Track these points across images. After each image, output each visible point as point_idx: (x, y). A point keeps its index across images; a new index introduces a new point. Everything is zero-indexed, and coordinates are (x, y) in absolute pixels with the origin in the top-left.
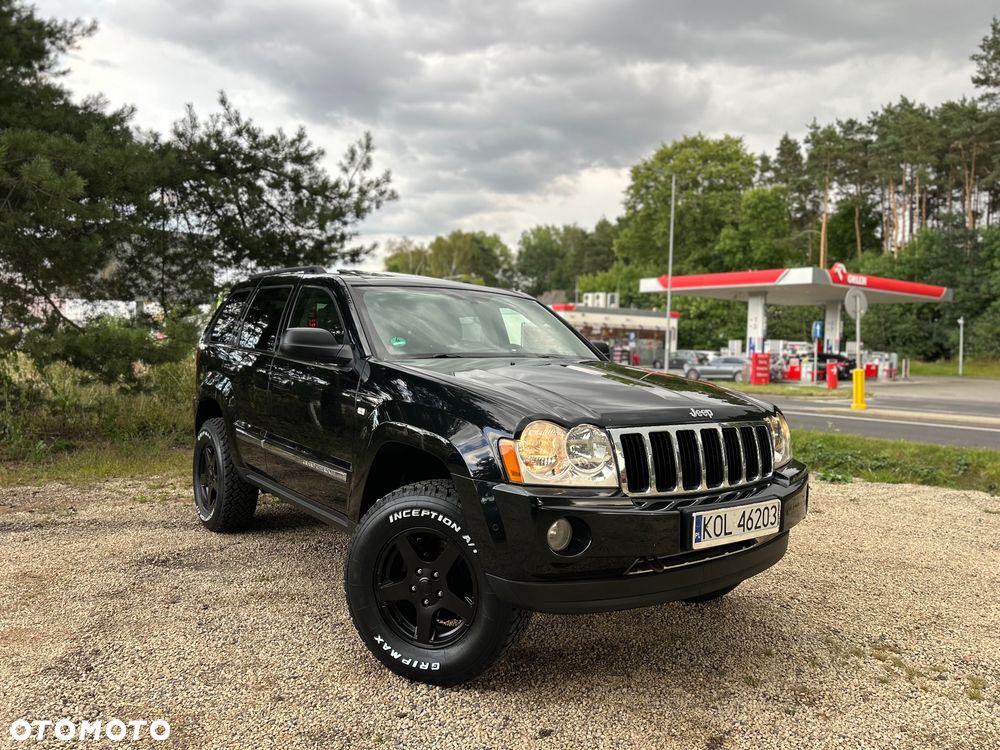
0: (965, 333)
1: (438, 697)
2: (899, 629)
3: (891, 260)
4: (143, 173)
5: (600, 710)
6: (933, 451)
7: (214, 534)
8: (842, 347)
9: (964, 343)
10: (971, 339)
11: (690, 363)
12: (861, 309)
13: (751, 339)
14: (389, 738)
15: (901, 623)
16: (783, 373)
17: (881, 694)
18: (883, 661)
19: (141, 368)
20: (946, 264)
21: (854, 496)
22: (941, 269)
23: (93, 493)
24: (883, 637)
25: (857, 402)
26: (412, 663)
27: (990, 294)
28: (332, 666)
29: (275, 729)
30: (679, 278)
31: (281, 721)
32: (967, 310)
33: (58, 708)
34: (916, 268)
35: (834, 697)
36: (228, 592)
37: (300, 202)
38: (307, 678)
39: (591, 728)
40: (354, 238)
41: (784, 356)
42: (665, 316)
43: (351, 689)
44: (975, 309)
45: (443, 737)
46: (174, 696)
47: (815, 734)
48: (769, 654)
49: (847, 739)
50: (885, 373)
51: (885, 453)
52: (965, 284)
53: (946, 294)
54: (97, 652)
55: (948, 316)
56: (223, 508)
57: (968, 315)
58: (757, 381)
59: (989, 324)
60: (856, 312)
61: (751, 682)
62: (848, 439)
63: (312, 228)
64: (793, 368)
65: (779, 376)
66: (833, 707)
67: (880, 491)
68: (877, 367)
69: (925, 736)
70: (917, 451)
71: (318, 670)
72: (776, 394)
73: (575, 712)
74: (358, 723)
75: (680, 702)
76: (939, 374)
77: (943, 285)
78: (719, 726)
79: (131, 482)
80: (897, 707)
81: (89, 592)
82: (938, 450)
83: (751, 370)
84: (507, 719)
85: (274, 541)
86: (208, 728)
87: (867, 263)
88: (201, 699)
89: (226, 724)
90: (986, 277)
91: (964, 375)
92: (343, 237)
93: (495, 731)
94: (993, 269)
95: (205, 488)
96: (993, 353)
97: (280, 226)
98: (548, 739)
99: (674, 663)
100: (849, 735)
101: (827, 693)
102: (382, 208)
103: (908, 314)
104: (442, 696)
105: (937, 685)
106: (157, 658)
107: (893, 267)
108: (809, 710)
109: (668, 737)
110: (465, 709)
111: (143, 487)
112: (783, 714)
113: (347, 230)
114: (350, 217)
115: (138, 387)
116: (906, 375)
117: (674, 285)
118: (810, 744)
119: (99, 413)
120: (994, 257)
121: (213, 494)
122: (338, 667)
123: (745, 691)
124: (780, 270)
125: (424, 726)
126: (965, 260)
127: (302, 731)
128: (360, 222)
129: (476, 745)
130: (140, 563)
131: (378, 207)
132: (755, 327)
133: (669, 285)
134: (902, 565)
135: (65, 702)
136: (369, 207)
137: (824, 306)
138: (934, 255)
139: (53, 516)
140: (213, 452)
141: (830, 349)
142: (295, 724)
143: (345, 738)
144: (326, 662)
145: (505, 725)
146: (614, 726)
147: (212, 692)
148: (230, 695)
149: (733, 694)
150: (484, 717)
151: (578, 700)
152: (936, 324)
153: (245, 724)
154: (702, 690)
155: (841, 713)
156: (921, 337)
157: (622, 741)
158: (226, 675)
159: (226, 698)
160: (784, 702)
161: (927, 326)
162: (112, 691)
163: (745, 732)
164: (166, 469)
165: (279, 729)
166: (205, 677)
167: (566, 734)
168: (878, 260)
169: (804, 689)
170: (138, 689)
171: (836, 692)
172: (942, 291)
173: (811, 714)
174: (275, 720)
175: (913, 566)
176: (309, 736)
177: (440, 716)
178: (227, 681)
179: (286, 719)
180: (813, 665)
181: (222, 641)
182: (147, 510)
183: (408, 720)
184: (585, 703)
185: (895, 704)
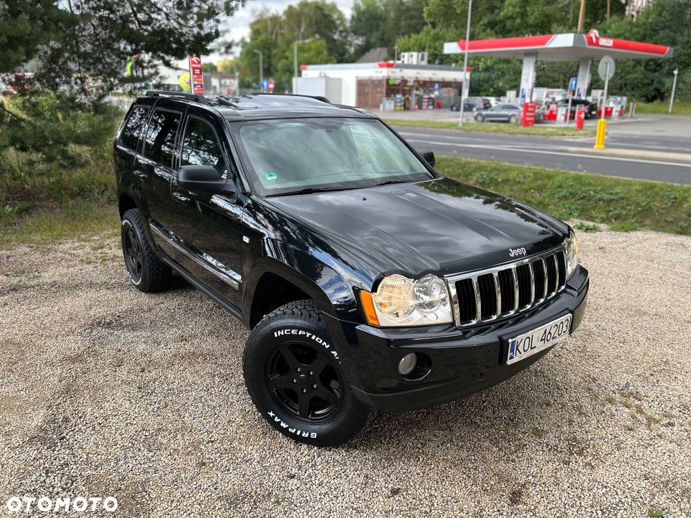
0: (677, 80)
1: (316, 457)
2: (639, 376)
3: (630, 23)
5: (433, 466)
6: (652, 187)
7: (143, 294)
8: (589, 93)
9: (676, 88)
10: (681, 85)
11: (477, 106)
12: (610, 72)
13: (523, 90)
14: (283, 500)
15: (640, 371)
16: (544, 116)
17: (630, 441)
18: (629, 408)
19: (73, 148)
20: (671, 27)
21: (602, 245)
22: (667, 30)
23: (51, 256)
24: (627, 385)
25: (598, 144)
26: (296, 432)
28: (239, 428)
29: (201, 495)
30: (473, 42)
31: (205, 487)
32: (681, 63)
33: (42, 479)
34: (648, 32)
35: (596, 446)
36: (157, 354)
38: (221, 442)
39: (427, 487)
41: (546, 103)
42: (462, 70)
43: (253, 452)
44: (687, 62)
45: (323, 497)
46: (126, 463)
47: (586, 484)
48: (548, 405)
49: (608, 490)
50: (617, 113)
51: (618, 190)
52: (682, 43)
53: (669, 51)
54: (66, 420)
55: (667, 68)
56: (148, 279)
57: (681, 67)
58: (526, 123)
60: (605, 76)
61: (538, 433)
62: (591, 178)
64: (551, 112)
65: (542, 118)
66: (596, 456)
67: (620, 240)
68: (612, 108)
69: (662, 482)
70: (640, 188)
71: (229, 434)
72: (539, 135)
73: (415, 469)
74: (261, 484)
75: (489, 456)
76: (654, 112)
77: (666, 44)
78: (517, 479)
79: (78, 244)
80: (641, 454)
81: (56, 356)
82: (655, 186)
83: (522, 113)
84: (367, 478)
85: (188, 300)
86: (153, 495)
87: (613, 25)
88: (146, 466)
89: (166, 490)
91: (672, 113)
93: (359, 490)
95: (132, 258)
98: (397, 497)
99: (482, 416)
100: (609, 485)
101: (592, 442)
103: (638, 66)
104: (319, 456)
105: (668, 432)
106: (111, 424)
107: (632, 29)
108: (580, 459)
109: (482, 492)
110: (337, 469)
111: (88, 249)
112: (562, 465)
113: (220, 27)
114: (221, 16)
115: (74, 162)
116: (632, 115)
117: (470, 48)
118: (582, 496)
119: (48, 177)
121: (139, 266)
122: (243, 429)
123: (534, 442)
124: (549, 36)
125: (308, 486)
126: (685, 23)
127: (221, 495)
129: (347, 505)
130: (92, 327)
132: (527, 80)
133: (467, 47)
134: (640, 313)
135: (47, 472)
137: (579, 61)
138: (663, 19)
139: (24, 278)
140: (135, 236)
141: (579, 95)
142: (216, 489)
143: (252, 500)
144: (233, 424)
145: (365, 484)
146: (444, 483)
147: (153, 459)
148: (166, 461)
149: (525, 445)
150: (350, 476)
151: (417, 457)
152: (657, 74)
153: (180, 490)
154: (503, 442)
155: (602, 461)
156: (645, 84)
157: (450, 498)
158: (162, 440)
159: (164, 464)
160: (561, 452)
161: (651, 75)
162: (81, 460)
163: (536, 485)
164: (103, 230)
165: (204, 495)
166: (147, 443)
167: (409, 492)
168: (621, 23)
169: (575, 439)
170: (100, 456)
171: (597, 441)
172: (666, 50)
173: (581, 464)
174: (201, 486)
175: (646, 313)
176: (227, 500)
177: (319, 477)
178: (164, 447)
179: (209, 485)
180: (581, 414)
181: (157, 405)
182: (93, 271)
183: (296, 480)
184: (421, 460)
185: (640, 451)
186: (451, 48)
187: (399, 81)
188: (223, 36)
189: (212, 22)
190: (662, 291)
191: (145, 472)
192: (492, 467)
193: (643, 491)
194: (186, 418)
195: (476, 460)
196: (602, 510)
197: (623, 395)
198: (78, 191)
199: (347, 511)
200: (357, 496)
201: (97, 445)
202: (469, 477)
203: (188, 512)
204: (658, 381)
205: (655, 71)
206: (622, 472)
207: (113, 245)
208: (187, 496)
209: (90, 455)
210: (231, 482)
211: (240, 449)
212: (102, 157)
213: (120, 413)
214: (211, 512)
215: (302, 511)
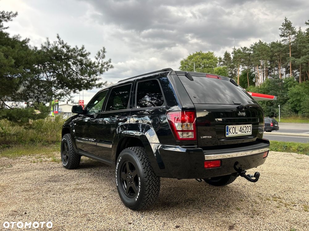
0: (280, 109)
1: (141, 218)
3: (258, 88)
4: (33, 59)
5: (193, 219)
6: (276, 143)
9: (280, 112)
10: (282, 111)
14: (127, 230)
15: (279, 191)
17: (278, 211)
18: (277, 201)
20: (274, 89)
22: (273, 91)
23: (17, 160)
24: (275, 195)
27: (287, 98)
28: (105, 209)
31: (91, 227)
32: (281, 103)
34: (265, 91)
35: (264, 212)
37: (82, 69)
38: (98, 213)
39: (192, 225)
43: (113, 216)
44: (283, 102)
45: (144, 229)
47: (261, 223)
48: (242, 201)
49: (271, 225)
52: (280, 95)
53: (275, 98)
55: (275, 104)
57: (281, 104)
59: (287, 107)
61: (238, 209)
63: (87, 77)
66: (265, 215)
69: (294, 223)
71: (101, 211)
73: (186, 220)
74: (116, 226)
75: (218, 216)
77: (274, 95)
78: (231, 222)
79: (30, 157)
81: (20, 190)
82: (277, 143)
84: (165, 223)
85: (79, 173)
87: (251, 89)
88: (63, 221)
89: (73, 228)
90: (285, 93)
91: (280, 122)
92: (96, 79)
93: (161, 227)
94: (288, 90)
96: (289, 115)
97: (76, 76)
98: (179, 228)
99: (213, 204)
101: (262, 211)
102: (108, 70)
103: (264, 104)
104: (142, 217)
105: (294, 208)
107: (259, 90)
108: (258, 217)
109: (216, 226)
110: (150, 221)
111: (34, 158)
112: (250, 218)
113: (98, 77)
114: (98, 73)
115: (30, 127)
118: (260, 227)
119: (17, 136)
120: (288, 87)
122: (107, 210)
123: (237, 212)
125: (138, 226)
126: (279, 88)
127: (98, 230)
128: (101, 75)
131: (107, 70)
134: (276, 174)
136: (104, 70)
138: (271, 87)
139: (5, 167)
142: (96, 228)
144: (103, 208)
145: (164, 225)
146: (199, 224)
147: (67, 219)
148: (72, 220)
149: (233, 213)
150: (157, 223)
151: (186, 216)
152: (272, 107)
153: (79, 228)
154: (224, 212)
155: (267, 217)
156: (268, 111)
157: (202, 228)
158: (70, 214)
160: (249, 214)
161: (269, 107)
163: (240, 224)
164: (41, 153)
166: (63, 214)
167: (184, 227)
168: (254, 88)
169: (255, 210)
170: (41, 219)
172: (273, 97)
174: (89, 227)
175: (279, 174)
177: (143, 223)
180: (256, 203)
181: (67, 203)
183: (132, 225)
184: (188, 217)
185: (283, 214)
188: (99, 80)
189: (94, 75)
191: (63, 223)
192: (220, 219)
193: (287, 225)
194: (81, 207)
195: (212, 217)
197: (273, 198)
200: (161, 229)
201: (40, 216)
204: (287, 193)
205: (271, 106)
206: (277, 220)
207: (45, 157)
208: (83, 230)
209: (37, 219)
210: (103, 225)
211: (106, 215)
213: (50, 206)
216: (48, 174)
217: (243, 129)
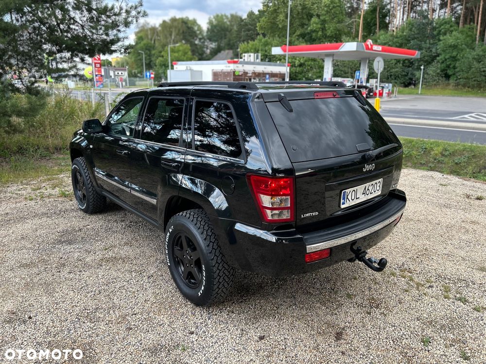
0: (423, 73)
1: (207, 320)
2: (410, 258)
3: (392, 35)
5: (285, 321)
6: (411, 141)
8: (368, 81)
9: (423, 78)
10: (426, 75)
12: (381, 67)
13: (325, 79)
14: (188, 348)
15: (410, 255)
17: (407, 298)
18: (405, 278)
19: (15, 119)
20: (418, 38)
22: (416, 40)
23: (2, 195)
24: (403, 264)
27: (437, 53)
28: (152, 305)
29: (131, 349)
30: (291, 47)
31: (133, 343)
32: (426, 61)
34: (403, 42)
35: (387, 302)
36: (89, 259)
37: (92, 17)
38: (142, 314)
39: (282, 333)
40: (125, 40)
42: (285, 66)
43: (164, 319)
44: (429, 61)
45: (213, 344)
46: (76, 331)
47: (382, 325)
48: (355, 279)
49: (395, 328)
50: (386, 94)
52: (426, 48)
53: (417, 54)
55: (416, 65)
57: (426, 64)
59: (434, 69)
60: (378, 70)
61: (349, 296)
66: (387, 308)
68: (383, 91)
69: (428, 322)
71: (146, 308)
73: (273, 323)
74: (171, 339)
75: (320, 312)
76: (410, 94)
77: (415, 49)
78: (339, 325)
79: (21, 187)
80: (414, 305)
81: (15, 264)
84: (243, 330)
85: (107, 223)
86: (98, 351)
87: (381, 37)
88: (90, 333)
89: (106, 347)
90: (436, 45)
91: (421, 94)
92: (119, 40)
93: (238, 338)
94: (439, 40)
96: (435, 83)
97: (82, 33)
98: (263, 341)
99: (314, 288)
100: (396, 325)
101: (384, 300)
102: (139, 21)
103: (398, 63)
104: (209, 319)
105: (430, 291)
106: (61, 307)
107: (393, 39)
108: (377, 311)
109: (318, 334)
110: (222, 326)
111: (29, 190)
112: (366, 315)
113: (121, 35)
114: (121, 27)
115: (15, 129)
116: (395, 95)
117: (290, 51)
118: (380, 333)
120: (440, 34)
123: (347, 302)
124: (340, 43)
125: (203, 338)
126: (427, 35)
127: (145, 348)
129: (230, 348)
131: (137, 21)
132: (328, 72)
133: (287, 51)
136: (132, 21)
137: (360, 60)
138: (413, 33)
141: (362, 82)
142: (141, 344)
143: (167, 350)
144: (149, 302)
145: (242, 335)
146: (293, 331)
147: (95, 328)
148: (104, 329)
149: (343, 304)
150: (231, 330)
151: (274, 315)
152: (410, 69)
153: (116, 347)
154: (329, 303)
155: (390, 311)
156: (403, 75)
157: (297, 339)
158: (100, 315)
159: (103, 331)
160: (365, 307)
161: (406, 69)
162: (43, 331)
163: (351, 328)
164: (39, 177)
165: (133, 348)
166: (89, 317)
167: (271, 337)
168: (386, 36)
169: (373, 299)
170: (56, 329)
171: (387, 299)
172: (416, 52)
173: (378, 313)
174: (130, 343)
175: (412, 220)
176: (149, 351)
177: (210, 332)
178: (101, 319)
179: (136, 342)
180: (376, 283)
181: (93, 293)
182: (35, 205)
183: (195, 335)
184: (277, 317)
185: (413, 304)
186: (276, 51)
187: (242, 73)
189: (115, 32)
190: (421, 206)
191: (90, 336)
192: (323, 319)
193: (417, 327)
194: (115, 300)
195: (312, 315)
196: (393, 340)
197: (401, 271)
198: (18, 150)
199: (231, 352)
200: (237, 342)
202: (309, 326)
203: (124, 360)
204: (421, 261)
205: (409, 67)
206: (403, 317)
207: (48, 187)
208: (122, 350)
209: (49, 328)
210: (151, 339)
211: (155, 318)
212: (33, 126)
213: (67, 299)
214: (139, 359)
215: (201, 354)
216: (56, 227)
217: (368, 189)
